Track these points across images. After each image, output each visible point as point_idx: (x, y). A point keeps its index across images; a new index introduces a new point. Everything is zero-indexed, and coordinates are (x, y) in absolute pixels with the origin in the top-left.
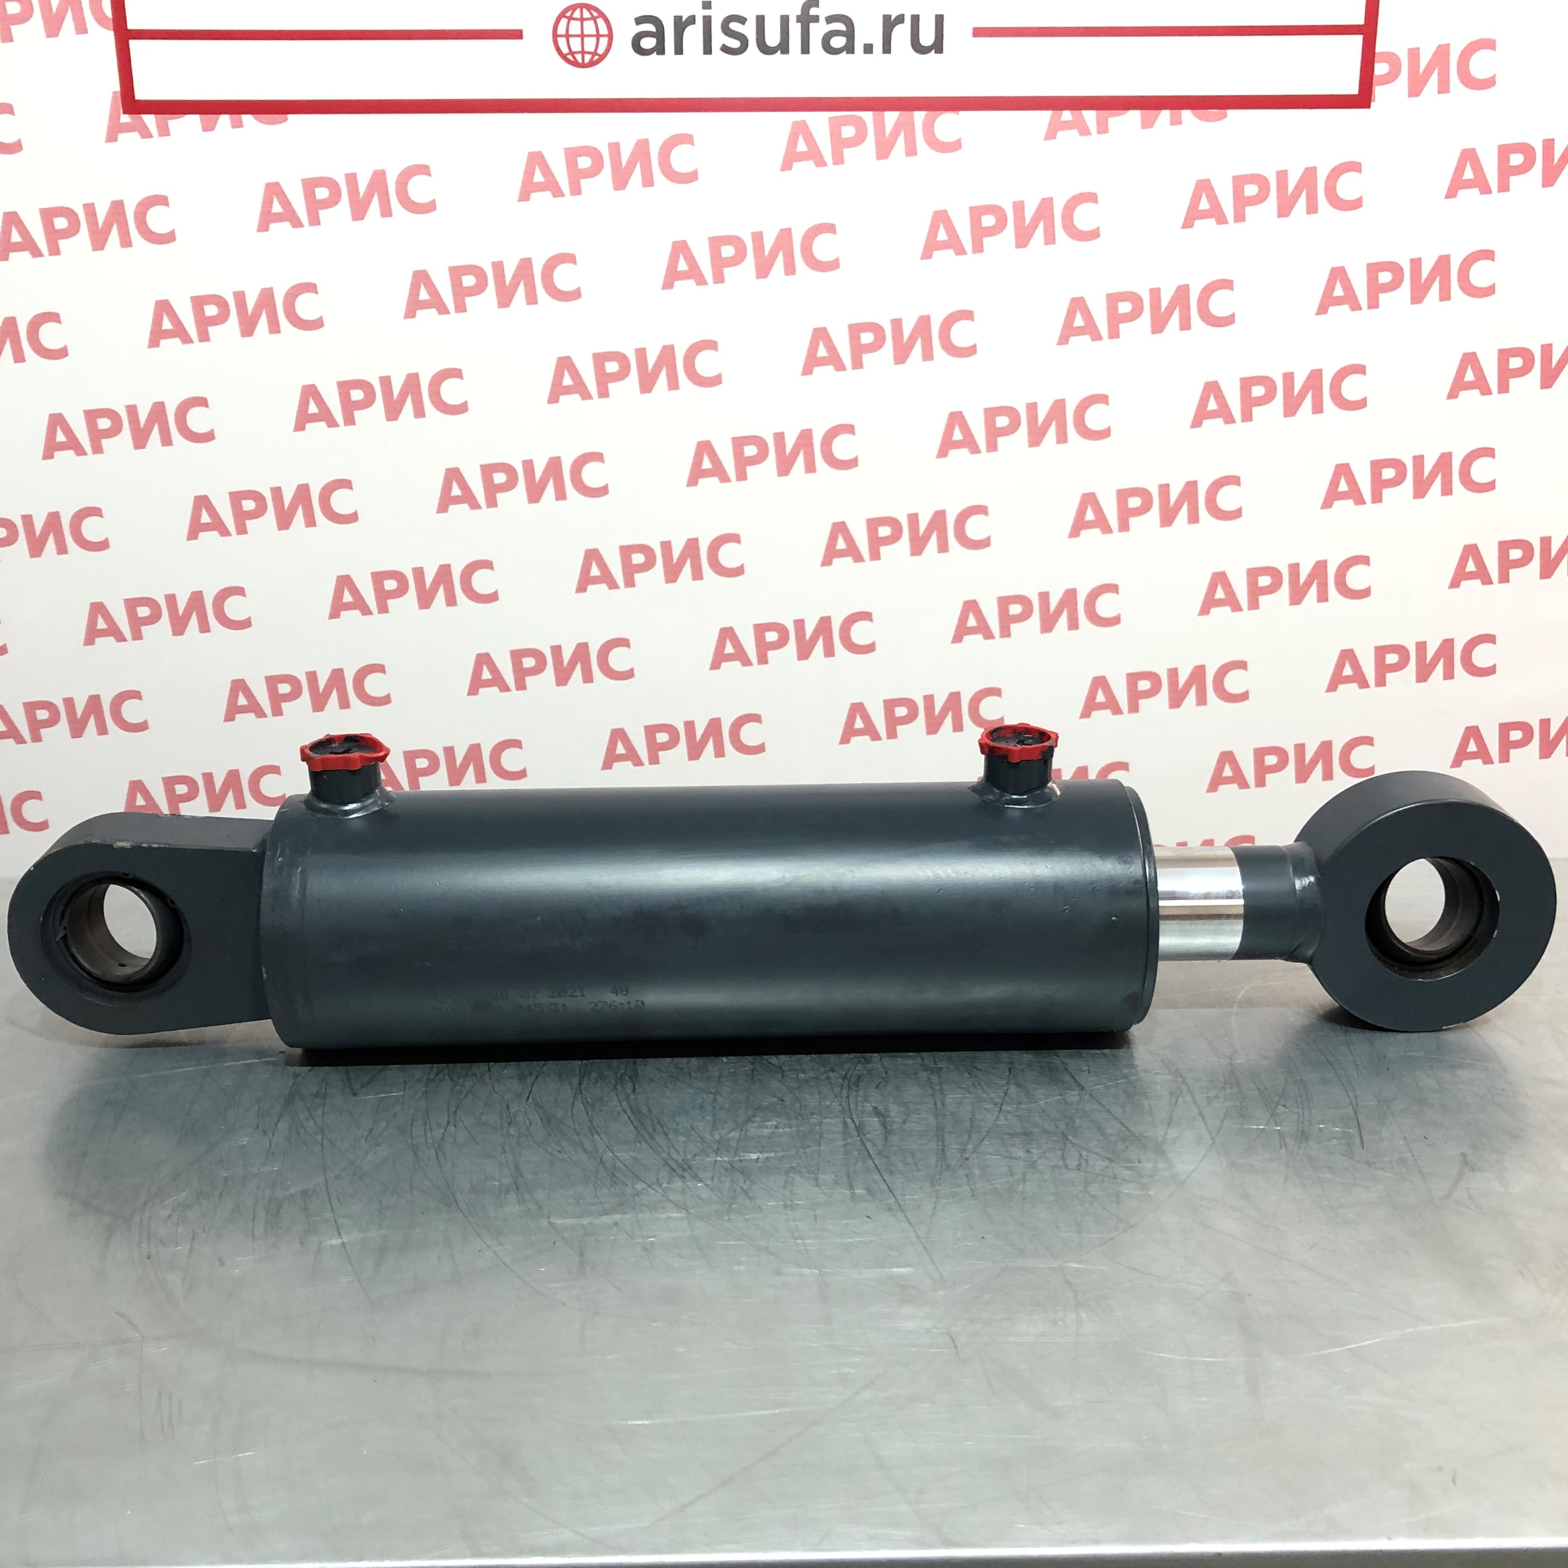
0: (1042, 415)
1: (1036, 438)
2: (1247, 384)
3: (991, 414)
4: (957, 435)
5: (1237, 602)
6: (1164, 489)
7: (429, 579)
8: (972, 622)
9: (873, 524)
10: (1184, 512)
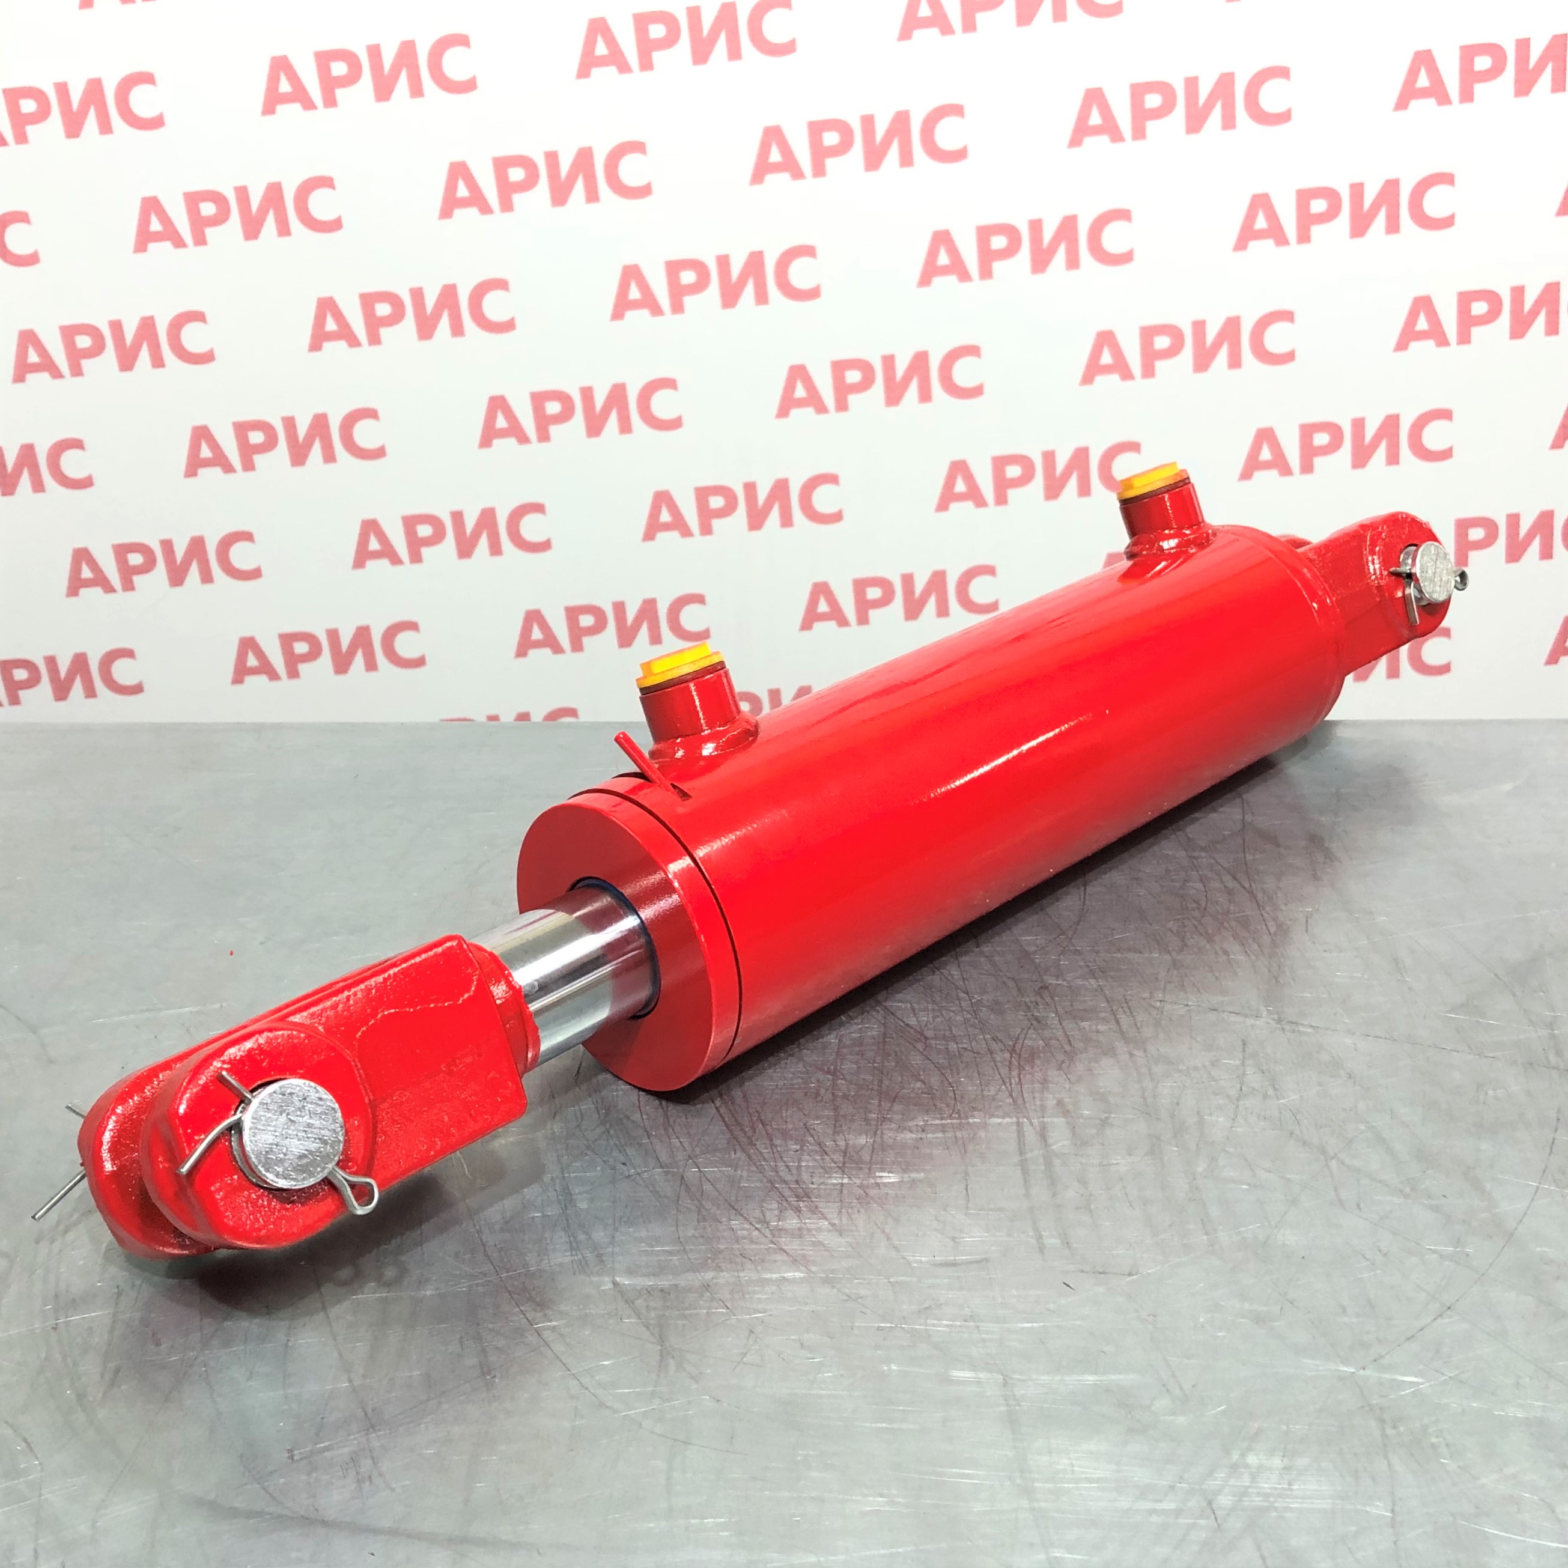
0: (1204, 92)
1: (1195, 122)
2: (1468, 53)
3: (1138, 91)
4: (1095, 119)
5: (1444, 334)
6: (1357, 190)
7: (430, 302)
8: (1106, 358)
9: (984, 233)
10: (1381, 220)
